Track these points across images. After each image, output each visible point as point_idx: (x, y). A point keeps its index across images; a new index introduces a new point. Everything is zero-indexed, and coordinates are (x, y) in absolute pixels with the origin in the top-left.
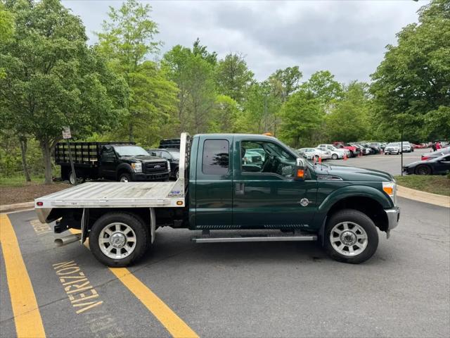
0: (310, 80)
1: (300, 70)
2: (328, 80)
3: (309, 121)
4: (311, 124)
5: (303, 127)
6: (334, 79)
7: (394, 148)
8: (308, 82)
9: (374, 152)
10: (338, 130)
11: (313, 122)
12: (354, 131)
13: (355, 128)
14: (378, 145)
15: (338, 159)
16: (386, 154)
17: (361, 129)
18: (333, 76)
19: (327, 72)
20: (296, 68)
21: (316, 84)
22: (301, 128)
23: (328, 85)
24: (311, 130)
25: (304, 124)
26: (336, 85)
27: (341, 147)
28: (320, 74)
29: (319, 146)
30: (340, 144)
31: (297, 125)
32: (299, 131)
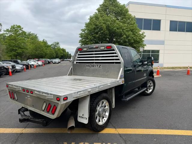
0: (11, 28)
2: (20, 29)
3: (22, 48)
4: (24, 50)
5: (19, 51)
6: (23, 30)
7: (56, 61)
9: (49, 63)
10: (35, 53)
11: (25, 49)
12: (42, 54)
14: (49, 60)
15: (40, 66)
16: (53, 63)
17: (45, 53)
18: (23, 28)
19: (20, 26)
21: (14, 31)
23: (21, 32)
24: (24, 53)
25: (20, 49)
26: (24, 33)
27: (38, 61)
28: (16, 26)
29: (28, 60)
30: (37, 59)
31: (16, 50)
32: (18, 53)
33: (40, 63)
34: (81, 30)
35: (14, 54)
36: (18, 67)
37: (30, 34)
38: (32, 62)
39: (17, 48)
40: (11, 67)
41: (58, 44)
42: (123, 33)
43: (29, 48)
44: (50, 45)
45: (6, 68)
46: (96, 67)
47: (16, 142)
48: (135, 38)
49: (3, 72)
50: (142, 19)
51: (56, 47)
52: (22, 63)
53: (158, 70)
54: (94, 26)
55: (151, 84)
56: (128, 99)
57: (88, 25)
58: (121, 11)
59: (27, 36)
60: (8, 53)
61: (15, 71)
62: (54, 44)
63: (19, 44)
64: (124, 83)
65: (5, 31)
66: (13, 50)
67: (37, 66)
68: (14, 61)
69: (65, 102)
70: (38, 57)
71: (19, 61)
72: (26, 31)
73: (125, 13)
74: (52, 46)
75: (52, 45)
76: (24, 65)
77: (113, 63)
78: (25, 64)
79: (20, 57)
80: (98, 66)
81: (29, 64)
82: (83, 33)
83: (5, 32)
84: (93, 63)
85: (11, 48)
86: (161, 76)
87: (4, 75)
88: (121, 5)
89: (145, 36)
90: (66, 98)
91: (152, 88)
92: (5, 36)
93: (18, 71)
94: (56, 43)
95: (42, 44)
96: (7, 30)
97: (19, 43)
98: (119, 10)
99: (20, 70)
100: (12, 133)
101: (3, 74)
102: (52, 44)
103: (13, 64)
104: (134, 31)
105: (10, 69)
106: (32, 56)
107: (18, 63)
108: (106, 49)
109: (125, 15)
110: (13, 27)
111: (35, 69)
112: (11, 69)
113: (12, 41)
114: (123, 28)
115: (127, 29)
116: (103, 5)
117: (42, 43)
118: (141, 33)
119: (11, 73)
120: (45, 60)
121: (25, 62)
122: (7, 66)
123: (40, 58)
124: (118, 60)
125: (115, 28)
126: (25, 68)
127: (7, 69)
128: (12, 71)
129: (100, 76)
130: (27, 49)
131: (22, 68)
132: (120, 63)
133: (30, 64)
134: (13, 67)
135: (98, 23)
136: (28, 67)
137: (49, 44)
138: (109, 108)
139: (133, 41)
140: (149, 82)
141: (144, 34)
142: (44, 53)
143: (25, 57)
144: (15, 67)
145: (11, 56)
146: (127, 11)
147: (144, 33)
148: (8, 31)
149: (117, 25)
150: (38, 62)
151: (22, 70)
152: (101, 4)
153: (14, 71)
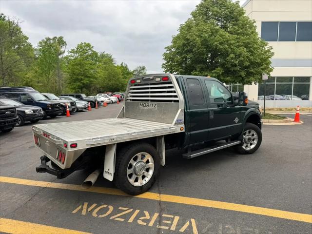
1: (64, 39)
2: (89, 49)
3: (89, 77)
4: (92, 79)
5: (86, 81)
6: (93, 50)
8: (76, 49)
10: (108, 84)
12: (118, 85)
13: (118, 83)
15: (113, 103)
17: (122, 84)
18: (93, 47)
19: (89, 44)
20: (61, 38)
21: (81, 51)
22: (85, 82)
23: (90, 53)
24: (92, 83)
25: (87, 79)
26: (95, 54)
27: (112, 95)
28: (84, 45)
29: (98, 95)
30: (110, 93)
31: (82, 80)
32: (83, 84)
33: (114, 99)
34: (165, 48)
35: (79, 86)
36: (80, 104)
37: (103, 56)
38: (101, 98)
39: (82, 77)
40: (69, 105)
41: (143, 69)
42: (230, 50)
43: (100, 76)
44: (132, 71)
45: (62, 106)
46: (151, 107)
47: (34, 196)
48: (252, 57)
49: (59, 111)
50: (277, 23)
51: (141, 74)
52: (87, 99)
53: (297, 113)
54: (183, 41)
55: (253, 135)
56: (193, 155)
57: (176, 40)
58: (230, 13)
59: (98, 58)
60: (70, 83)
61: (75, 110)
62: (139, 70)
63: (86, 71)
64: (184, 131)
65: (70, 52)
66: (77, 79)
67: (108, 104)
68: (76, 95)
69: (73, 150)
70: (112, 90)
71: (84, 96)
72: (97, 52)
73: (238, 16)
74: (135, 73)
75: (135, 71)
76: (89, 101)
77: (171, 101)
78: (92, 100)
79: (87, 89)
80: (154, 105)
81: (96, 100)
82: (168, 52)
83: (70, 54)
84: (148, 100)
85: (75, 76)
86: (302, 122)
87: (61, 115)
88: (232, 2)
89: (273, 53)
90: (74, 145)
91: (256, 142)
92: (70, 59)
93: (79, 111)
94: (140, 68)
95: (119, 71)
96: (73, 51)
97: (86, 69)
98: (228, 12)
99: (82, 108)
100: (35, 186)
101: (59, 114)
102: (135, 69)
103: (74, 99)
104: (250, 46)
105: (67, 107)
106: (103, 88)
107: (81, 99)
108: (162, 82)
109: (237, 20)
110: (80, 47)
111: (105, 108)
112: (69, 107)
113: (76, 67)
114: (229, 42)
115: (238, 44)
116: (201, 5)
117: (120, 68)
118: (266, 48)
119: (68, 113)
120: (122, 95)
121: (91, 98)
122: (64, 103)
123: (114, 92)
124: (176, 96)
125: (216, 43)
126: (90, 105)
127: (64, 107)
128: (71, 110)
129: (154, 120)
130: (96, 78)
131: (85, 106)
132: (178, 101)
133: (99, 100)
134: (73, 104)
135: (188, 37)
136: (94, 104)
137: (130, 70)
138: (154, 165)
139: (247, 64)
140: (249, 132)
141: (272, 51)
142: (120, 84)
143: (94, 90)
144: (75, 105)
145: (74, 88)
146: (241, 12)
147: (272, 49)
148: (73, 53)
149: (221, 38)
150: (112, 97)
151: (85, 109)
152: (198, 4)
153: (73, 110)
